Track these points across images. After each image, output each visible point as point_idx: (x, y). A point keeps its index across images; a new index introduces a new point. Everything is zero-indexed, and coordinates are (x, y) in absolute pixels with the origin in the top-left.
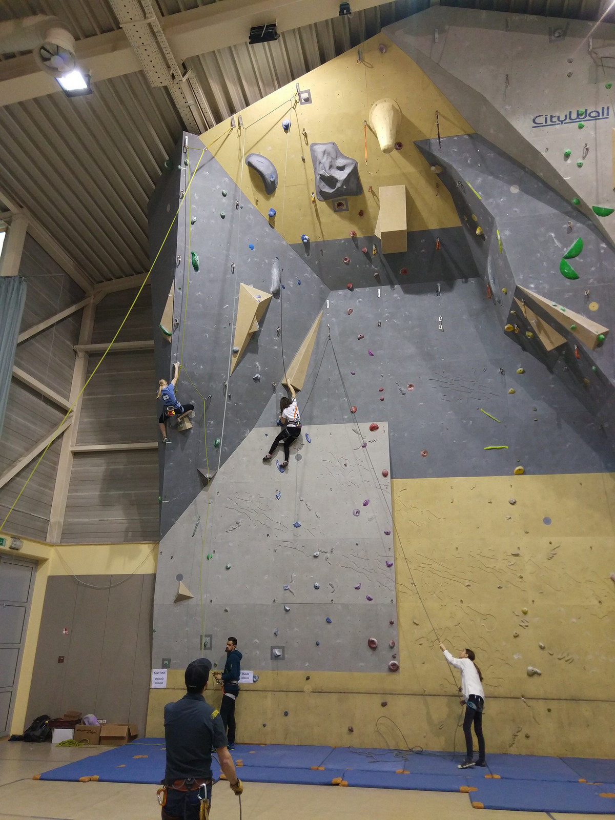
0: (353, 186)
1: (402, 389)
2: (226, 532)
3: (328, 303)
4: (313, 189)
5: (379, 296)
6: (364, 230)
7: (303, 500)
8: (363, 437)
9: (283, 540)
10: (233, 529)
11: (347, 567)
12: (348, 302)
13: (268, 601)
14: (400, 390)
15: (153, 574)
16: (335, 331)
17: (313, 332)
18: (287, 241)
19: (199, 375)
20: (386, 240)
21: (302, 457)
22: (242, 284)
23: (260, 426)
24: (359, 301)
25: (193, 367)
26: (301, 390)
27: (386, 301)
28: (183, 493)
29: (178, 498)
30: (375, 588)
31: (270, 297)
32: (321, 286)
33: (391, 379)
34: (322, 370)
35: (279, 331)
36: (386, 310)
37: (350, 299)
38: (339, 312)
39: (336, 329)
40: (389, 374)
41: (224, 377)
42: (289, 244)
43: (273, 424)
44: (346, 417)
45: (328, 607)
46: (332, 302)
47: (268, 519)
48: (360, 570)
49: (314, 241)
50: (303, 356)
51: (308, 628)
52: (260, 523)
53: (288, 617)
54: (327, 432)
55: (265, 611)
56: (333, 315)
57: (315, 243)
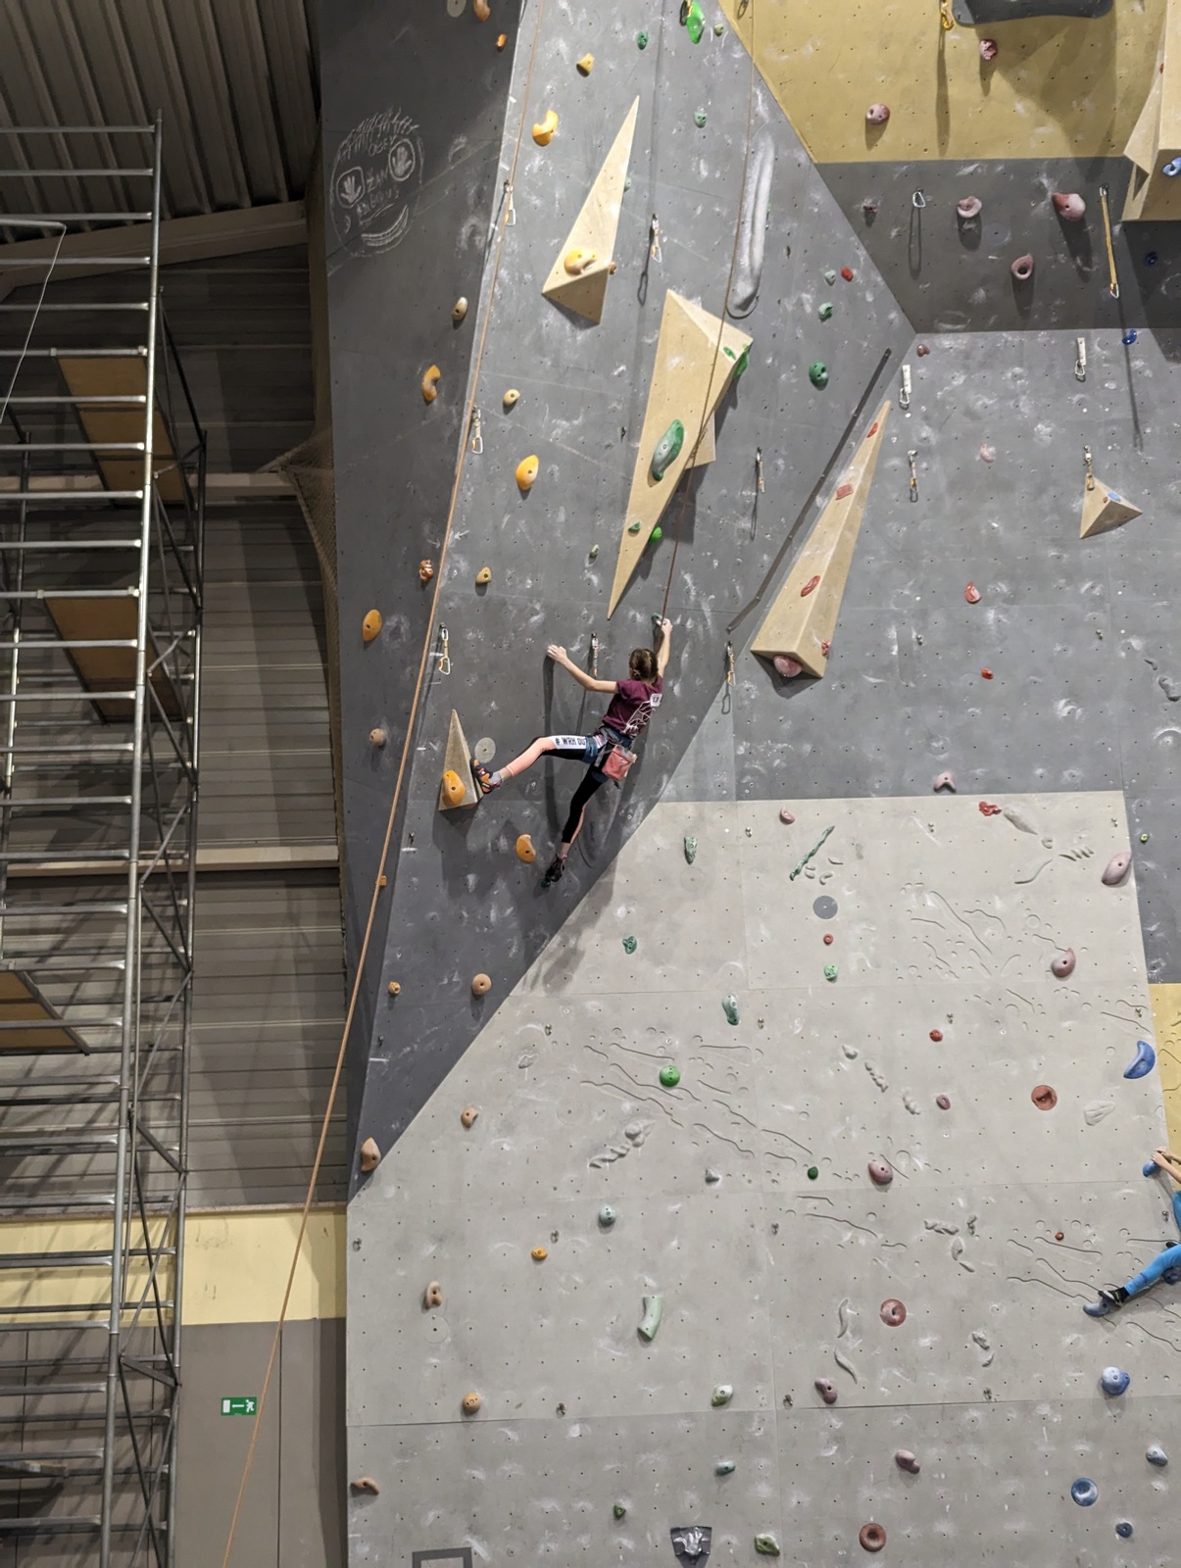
1: (1169, 682)
2: (593, 1165)
3: (907, 375)
5: (1083, 362)
6: (1080, 138)
7: (857, 1058)
8: (1043, 842)
9: (799, 1192)
10: (616, 1156)
11: (1028, 1278)
12: (977, 376)
13: (765, 1401)
14: (1160, 683)
15: (324, 1322)
16: (932, 474)
17: (861, 475)
18: (810, 153)
19: (520, 611)
20: (1166, 175)
21: (836, 906)
22: (670, 292)
23: (680, 798)
24: (1016, 377)
25: (505, 584)
26: (822, 674)
27: (1106, 380)
28: (433, 1029)
29: (416, 1046)
30: (1129, 1345)
31: (749, 344)
32: (893, 316)
33: (1129, 648)
34: (893, 607)
35: (757, 463)
36: (1107, 410)
37: (983, 365)
38: (947, 407)
39: (936, 467)
40: (1123, 632)
41: (590, 622)
42: (816, 161)
43: (725, 792)
44: (979, 772)
45: (974, 1414)
46: (922, 371)
47: (738, 1119)
48: (1074, 1288)
49: (904, 158)
50: (834, 557)
51: (908, 1487)
52: (710, 1135)
53: (837, 1451)
54: (918, 821)
55: (757, 1434)
56: (927, 418)
57: (905, 167)
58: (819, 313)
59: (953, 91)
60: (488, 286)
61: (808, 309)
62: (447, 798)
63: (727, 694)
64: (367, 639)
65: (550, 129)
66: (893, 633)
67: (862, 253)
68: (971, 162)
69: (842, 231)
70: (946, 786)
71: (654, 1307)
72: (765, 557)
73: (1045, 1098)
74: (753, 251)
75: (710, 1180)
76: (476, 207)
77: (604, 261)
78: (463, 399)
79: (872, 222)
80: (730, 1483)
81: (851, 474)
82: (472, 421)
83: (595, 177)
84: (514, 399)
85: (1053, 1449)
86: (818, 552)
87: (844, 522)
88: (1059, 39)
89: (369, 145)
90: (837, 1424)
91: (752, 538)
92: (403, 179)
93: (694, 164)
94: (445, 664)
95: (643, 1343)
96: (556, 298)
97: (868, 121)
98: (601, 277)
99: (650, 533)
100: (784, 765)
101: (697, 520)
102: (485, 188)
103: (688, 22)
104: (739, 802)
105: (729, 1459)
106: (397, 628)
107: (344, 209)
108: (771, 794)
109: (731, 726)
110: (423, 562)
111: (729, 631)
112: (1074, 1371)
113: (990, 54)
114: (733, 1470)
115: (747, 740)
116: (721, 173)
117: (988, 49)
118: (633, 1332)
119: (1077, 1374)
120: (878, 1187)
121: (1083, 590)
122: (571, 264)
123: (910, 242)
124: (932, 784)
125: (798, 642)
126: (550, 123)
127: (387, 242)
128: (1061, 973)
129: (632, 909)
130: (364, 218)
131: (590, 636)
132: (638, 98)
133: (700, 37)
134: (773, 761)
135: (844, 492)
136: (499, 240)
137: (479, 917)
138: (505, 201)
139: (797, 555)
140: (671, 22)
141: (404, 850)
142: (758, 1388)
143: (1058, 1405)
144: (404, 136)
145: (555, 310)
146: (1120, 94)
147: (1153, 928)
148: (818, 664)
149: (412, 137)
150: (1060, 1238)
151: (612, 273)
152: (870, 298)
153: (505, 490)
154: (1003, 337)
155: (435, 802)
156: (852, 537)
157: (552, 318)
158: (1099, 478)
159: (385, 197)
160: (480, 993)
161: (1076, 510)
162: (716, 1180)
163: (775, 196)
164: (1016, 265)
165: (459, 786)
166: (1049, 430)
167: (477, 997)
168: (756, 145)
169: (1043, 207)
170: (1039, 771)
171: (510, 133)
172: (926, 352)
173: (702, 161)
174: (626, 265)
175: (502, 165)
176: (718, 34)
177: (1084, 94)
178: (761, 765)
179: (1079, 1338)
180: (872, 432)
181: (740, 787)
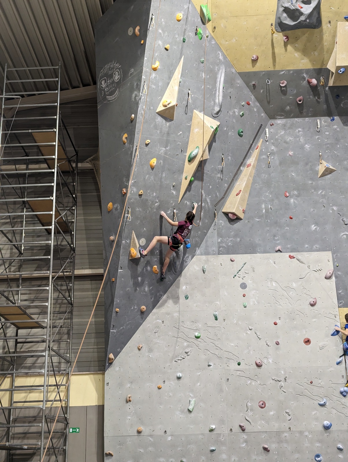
0: (314, 20)
1: (345, 219)
2: (175, 361)
3: (267, 131)
4: (273, 20)
5: (319, 127)
6: (314, 63)
7: (253, 330)
8: (307, 266)
9: (235, 369)
10: (182, 358)
11: (302, 394)
12: (288, 131)
13: (224, 430)
14: (342, 220)
15: (99, 406)
16: (275, 160)
17: (254, 161)
18: (236, 69)
19: (152, 202)
20: (339, 73)
21: (247, 285)
22: (195, 110)
23: (202, 254)
24: (299, 131)
25: (147, 194)
26: (243, 218)
27: (326, 132)
28: (129, 322)
29: (124, 327)
30: (332, 415)
31: (218, 125)
32: (262, 115)
33: (333, 209)
34: (263, 199)
35: (222, 158)
36: (326, 140)
37: (289, 128)
38: (279, 141)
39: (276, 158)
40: (331, 205)
41: (173, 205)
42: (238, 72)
43: (214, 253)
44: (289, 246)
45: (286, 434)
46: (272, 130)
47: (218, 348)
48: (315, 398)
49: (263, 70)
50: (246, 184)
51: (266, 456)
52: (209, 353)
53: (245, 445)
54: (271, 261)
55: (222, 440)
56: (273, 144)
57: (264, 73)
58: (240, 115)
59: (276, 51)
60: (140, 111)
61: (237, 114)
62: (131, 256)
63: (215, 224)
64: (109, 211)
65: (157, 66)
66: (263, 206)
67: (253, 97)
68: (283, 71)
69: (247, 91)
70: (279, 251)
71: (192, 402)
72: (226, 185)
73: (307, 342)
74: (219, 98)
75: (209, 366)
76: (136, 89)
77: (174, 103)
78: (133, 143)
79: (255, 88)
80: (214, 454)
81: (251, 160)
82: (136, 149)
83: (171, 79)
84: (148, 143)
85: (309, 445)
86: (241, 183)
87: (248, 174)
88: (306, 35)
89: (108, 71)
90: (245, 437)
91: (222, 180)
92: (117, 81)
93: (201, 74)
94: (130, 218)
95: (189, 413)
96: (160, 114)
97: (252, 60)
98: (173, 107)
99: (190, 179)
100: (232, 245)
101: (205, 175)
102: (139, 83)
103: (198, 34)
104: (219, 255)
105: (214, 447)
106: (117, 208)
107: (102, 89)
108: (228, 253)
109: (216, 234)
110: (123, 189)
111: (215, 206)
112: (315, 422)
113: (287, 40)
114: (215, 450)
115: (221, 238)
116: (209, 76)
117: (286, 39)
118: (186, 410)
119: (316, 423)
120: (258, 368)
121: (319, 193)
122: (164, 104)
123: (267, 94)
124: (275, 250)
125: (235, 209)
126: (157, 65)
127: (113, 99)
128: (312, 305)
129: (187, 287)
130: (107, 92)
131: (173, 209)
132: (183, 56)
133: (201, 38)
134: (229, 243)
135: (249, 165)
136: (143, 97)
137: (142, 290)
138: (144, 87)
139: (235, 184)
140: (192, 34)
141: (119, 271)
142: (223, 426)
143: (310, 432)
144: (117, 69)
145: (160, 117)
146: (325, 50)
147: (340, 292)
148: (241, 216)
149: (119, 69)
150: (311, 383)
151: (176, 106)
152: (255, 110)
153: (147, 168)
154: (295, 120)
155: (128, 257)
156: (251, 179)
157: (159, 119)
158: (324, 160)
159: (112, 86)
160: (142, 311)
161: (317, 170)
162: (211, 365)
163: (225, 82)
164: (298, 99)
165: (135, 253)
166: (309, 146)
167: (142, 313)
168: (220, 68)
169: (305, 82)
170: (307, 246)
171: (145, 68)
172: (273, 125)
173: (203, 73)
174: (181, 103)
175: (143, 77)
176: (207, 37)
177: (315, 50)
178: (225, 245)
179: (317, 413)
180: (257, 148)
181: (219, 251)
